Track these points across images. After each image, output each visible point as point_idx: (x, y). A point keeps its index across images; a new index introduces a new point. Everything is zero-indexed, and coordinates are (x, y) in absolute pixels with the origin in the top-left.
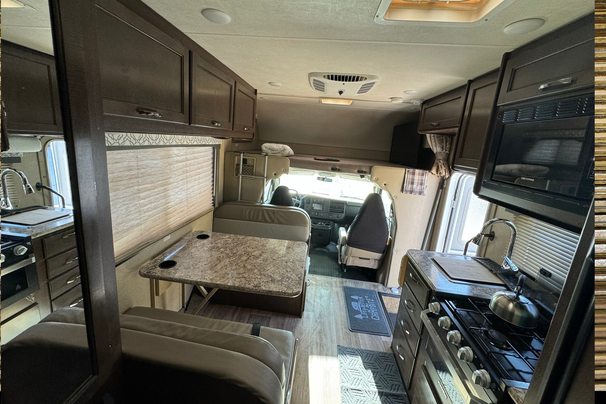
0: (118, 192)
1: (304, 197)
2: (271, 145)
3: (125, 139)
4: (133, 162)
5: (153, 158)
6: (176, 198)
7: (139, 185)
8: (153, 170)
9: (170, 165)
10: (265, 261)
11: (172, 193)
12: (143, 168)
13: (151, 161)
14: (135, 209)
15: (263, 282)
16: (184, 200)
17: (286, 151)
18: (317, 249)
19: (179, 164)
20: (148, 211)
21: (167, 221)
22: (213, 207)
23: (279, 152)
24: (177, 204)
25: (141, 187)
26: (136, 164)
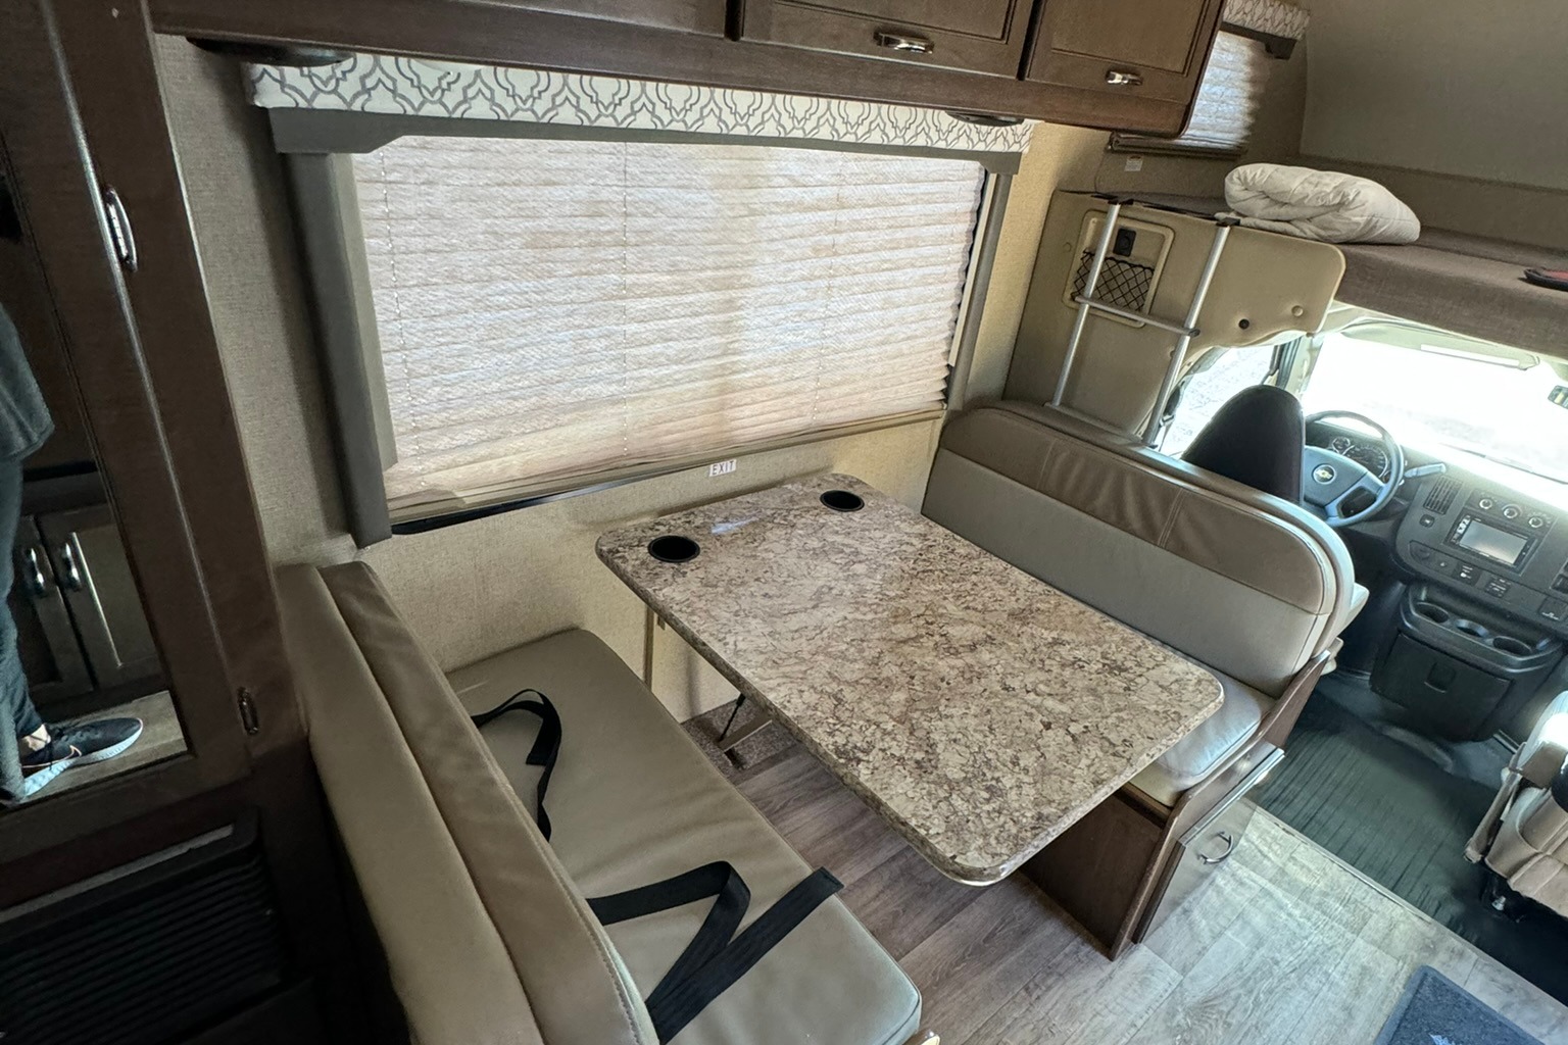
0: (550, 281)
1: (1423, 471)
2: (1277, 175)
3: (559, 100)
4: (608, 188)
5: (680, 182)
6: (774, 341)
7: (625, 271)
8: (682, 224)
9: (753, 213)
10: (967, 675)
11: (758, 320)
12: (645, 215)
13: (673, 190)
14: (607, 348)
15: (884, 750)
16: (809, 353)
17: (1346, 214)
18: (1399, 734)
19: (796, 217)
20: (653, 362)
21: (726, 413)
22: (939, 406)
23: (1309, 213)
24: (773, 363)
25: (630, 279)
26: (621, 198)
